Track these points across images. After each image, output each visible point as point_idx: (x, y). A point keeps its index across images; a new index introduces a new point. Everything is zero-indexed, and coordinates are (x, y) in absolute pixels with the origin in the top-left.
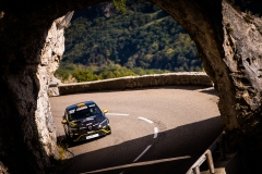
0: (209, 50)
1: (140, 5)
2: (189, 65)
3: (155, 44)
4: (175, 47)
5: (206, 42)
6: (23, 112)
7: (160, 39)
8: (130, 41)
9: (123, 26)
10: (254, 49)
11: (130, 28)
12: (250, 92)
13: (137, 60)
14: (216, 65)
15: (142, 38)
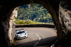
0: (55, 18)
1: (38, 5)
2: (50, 22)
3: (41, 16)
4: (46, 17)
5: (54, 16)
6: (5, 31)
7: (42, 14)
8: (35, 14)
9: (33, 10)
10: (67, 19)
11: (35, 11)
12: (65, 30)
13: (36, 20)
14: (57, 22)
15: (38, 14)
